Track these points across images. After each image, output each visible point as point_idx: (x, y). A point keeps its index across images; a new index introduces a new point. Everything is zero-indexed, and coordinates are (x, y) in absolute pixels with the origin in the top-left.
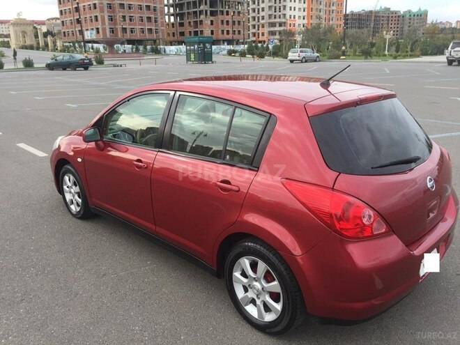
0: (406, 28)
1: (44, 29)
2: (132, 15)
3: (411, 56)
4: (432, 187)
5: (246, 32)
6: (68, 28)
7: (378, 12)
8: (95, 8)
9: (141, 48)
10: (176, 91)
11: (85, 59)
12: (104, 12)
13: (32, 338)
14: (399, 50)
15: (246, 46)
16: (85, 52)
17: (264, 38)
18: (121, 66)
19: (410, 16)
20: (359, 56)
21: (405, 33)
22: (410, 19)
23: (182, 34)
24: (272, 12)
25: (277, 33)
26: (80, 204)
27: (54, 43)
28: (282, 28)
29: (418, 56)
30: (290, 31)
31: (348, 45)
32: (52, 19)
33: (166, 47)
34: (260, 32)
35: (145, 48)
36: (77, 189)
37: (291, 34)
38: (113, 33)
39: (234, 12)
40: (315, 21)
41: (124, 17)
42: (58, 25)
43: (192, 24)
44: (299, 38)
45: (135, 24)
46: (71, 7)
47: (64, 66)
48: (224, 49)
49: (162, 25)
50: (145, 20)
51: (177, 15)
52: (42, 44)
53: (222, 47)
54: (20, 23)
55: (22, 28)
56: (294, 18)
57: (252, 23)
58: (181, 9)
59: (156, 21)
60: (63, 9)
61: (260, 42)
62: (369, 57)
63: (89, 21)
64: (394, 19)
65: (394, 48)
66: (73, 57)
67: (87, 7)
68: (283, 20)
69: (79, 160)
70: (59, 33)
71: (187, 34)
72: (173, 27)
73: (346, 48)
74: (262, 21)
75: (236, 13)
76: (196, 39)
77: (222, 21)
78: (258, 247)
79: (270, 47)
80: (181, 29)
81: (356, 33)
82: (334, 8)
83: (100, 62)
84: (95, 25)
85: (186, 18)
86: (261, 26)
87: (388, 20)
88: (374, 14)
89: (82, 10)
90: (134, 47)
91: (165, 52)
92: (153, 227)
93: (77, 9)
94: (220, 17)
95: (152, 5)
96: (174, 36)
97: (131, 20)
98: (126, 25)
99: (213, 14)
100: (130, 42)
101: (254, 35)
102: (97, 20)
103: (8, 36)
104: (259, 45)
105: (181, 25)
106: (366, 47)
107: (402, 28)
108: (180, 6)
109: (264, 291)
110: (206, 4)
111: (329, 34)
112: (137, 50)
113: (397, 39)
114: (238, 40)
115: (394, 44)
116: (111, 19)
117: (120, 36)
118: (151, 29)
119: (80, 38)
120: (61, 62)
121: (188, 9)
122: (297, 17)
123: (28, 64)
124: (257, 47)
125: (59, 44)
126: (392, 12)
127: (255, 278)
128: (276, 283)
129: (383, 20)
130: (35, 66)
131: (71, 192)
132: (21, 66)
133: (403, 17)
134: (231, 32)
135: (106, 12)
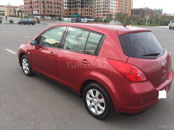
0: (154, 15)
1: (18, 9)
2: (51, 6)
3: (156, 26)
4: (164, 65)
5: (94, 14)
6: (27, 10)
7: (144, 9)
8: (38, 2)
9: (54, 18)
10: (67, 26)
11: (33, 21)
13: (7, 117)
14: (151, 23)
15: (94, 19)
16: (33, 18)
17: (101, 17)
18: (46, 24)
19: (156, 11)
20: (136, 25)
21: (153, 17)
22: (156, 12)
23: (70, 14)
24: (104, 7)
25: (106, 15)
26: (28, 70)
27: (22, 15)
28: (107, 13)
29: (158, 26)
30: (111, 14)
31: (132, 21)
32: (21, 6)
33: (64, 18)
34: (99, 14)
35: (56, 18)
36: (28, 64)
37: (111, 15)
38: (44, 12)
39: (90, 6)
40: (120, 11)
41: (48, 6)
42: (23, 8)
43: (74, 10)
44: (114, 17)
45: (52, 9)
46: (28, 2)
47: (25, 23)
48: (86, 20)
49: (63, 10)
50: (56, 8)
51: (69, 6)
52: (17, 15)
53: (85, 19)
54: (9, 7)
55: (10, 9)
56: (112, 10)
57: (96, 11)
58: (70, 4)
59: (60, 9)
60: (25, 2)
61: (99, 18)
62: (140, 25)
63: (35, 7)
64: (150, 12)
65: (149, 22)
66: (28, 20)
67: (34, 2)
68: (108, 10)
69: (29, 53)
70: (24, 11)
71: (72, 14)
72: (67, 11)
73: (132, 22)
74: (100, 10)
75: (91, 7)
76: (75, 15)
77: (85, 10)
78: (97, 85)
79: (103, 20)
80: (70, 12)
81: (135, 16)
82: (128, 7)
83: (39, 22)
84: (37, 9)
85: (72, 8)
86: (100, 12)
87: (148, 12)
88: (142, 10)
89: (33, 3)
90: (52, 17)
91: (63, 20)
92: (56, 78)
93: (31, 3)
94: (85, 8)
95: (59, 2)
96: (67, 14)
98: (49, 9)
99: (82, 7)
100: (50, 16)
101: (97, 15)
102: (38, 7)
103: (4, 12)
104: (99, 19)
105: (70, 10)
106: (139, 21)
107: (153, 15)
108: (70, 3)
109: (98, 102)
110: (79, 3)
111: (125, 16)
112: (53, 19)
113: (151, 19)
114: (91, 17)
115: (150, 21)
116: (44, 7)
117: (46, 14)
118: (58, 11)
119: (31, 13)
120: (24, 22)
121: (73, 4)
122: (113, 10)
123: (11, 22)
124: (98, 20)
125: (23, 15)
126: (149, 9)
127: (95, 97)
128: (103, 99)
129: (146, 12)
130: (14, 23)
131: (25, 66)
132: (8, 22)
133: (153, 11)
134: (88, 14)
135: (42, 4)
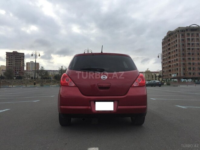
6: (165, 74)
8: (177, 65)
9: (196, 81)
12: (181, 67)
18: (177, 86)
38: (184, 75)
41: (190, 68)
45: (195, 71)
60: (164, 67)
63: (174, 71)
67: (174, 65)
90: (193, 80)
93: (170, 66)
97: (193, 69)
98: (191, 71)
102: (177, 70)
116: (184, 69)
117: (187, 76)
119: (170, 77)
135: (182, 66)
